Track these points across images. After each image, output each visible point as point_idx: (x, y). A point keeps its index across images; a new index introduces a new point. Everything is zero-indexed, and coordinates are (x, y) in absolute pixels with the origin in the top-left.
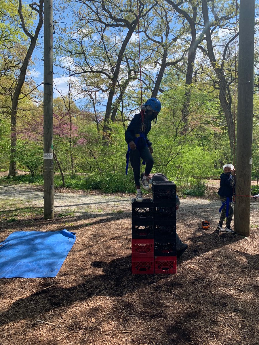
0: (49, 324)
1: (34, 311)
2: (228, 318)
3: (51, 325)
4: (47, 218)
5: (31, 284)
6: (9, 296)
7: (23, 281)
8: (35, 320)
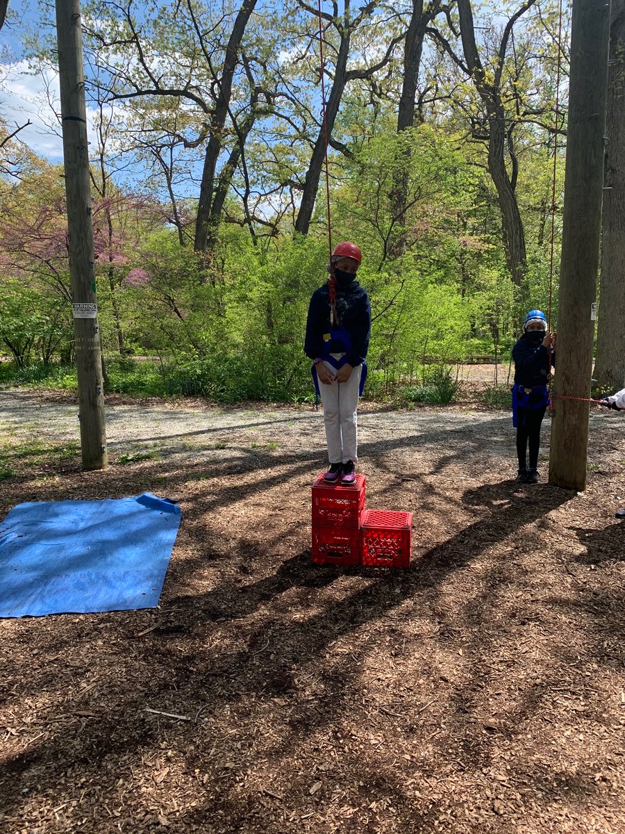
0: (177, 719)
1: (130, 691)
2: (589, 674)
3: (181, 720)
4: (92, 466)
5: (101, 626)
6: (56, 660)
7: (77, 620)
8: (139, 711)
